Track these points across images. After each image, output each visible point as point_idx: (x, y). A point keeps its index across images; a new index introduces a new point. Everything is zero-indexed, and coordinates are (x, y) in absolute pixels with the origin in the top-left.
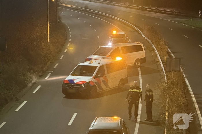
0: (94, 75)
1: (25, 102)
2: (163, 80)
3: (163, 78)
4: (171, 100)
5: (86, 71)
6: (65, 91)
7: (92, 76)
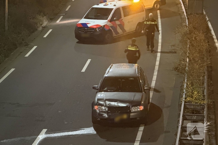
0: (109, 18)
1: (35, 47)
2: (184, 24)
3: (185, 21)
4: (193, 45)
6: (78, 36)
7: (107, 19)
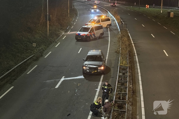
0: (89, 31)
1: (59, 43)
2: (119, 34)
3: (119, 33)
4: (123, 42)
5: (86, 30)
6: (76, 38)
